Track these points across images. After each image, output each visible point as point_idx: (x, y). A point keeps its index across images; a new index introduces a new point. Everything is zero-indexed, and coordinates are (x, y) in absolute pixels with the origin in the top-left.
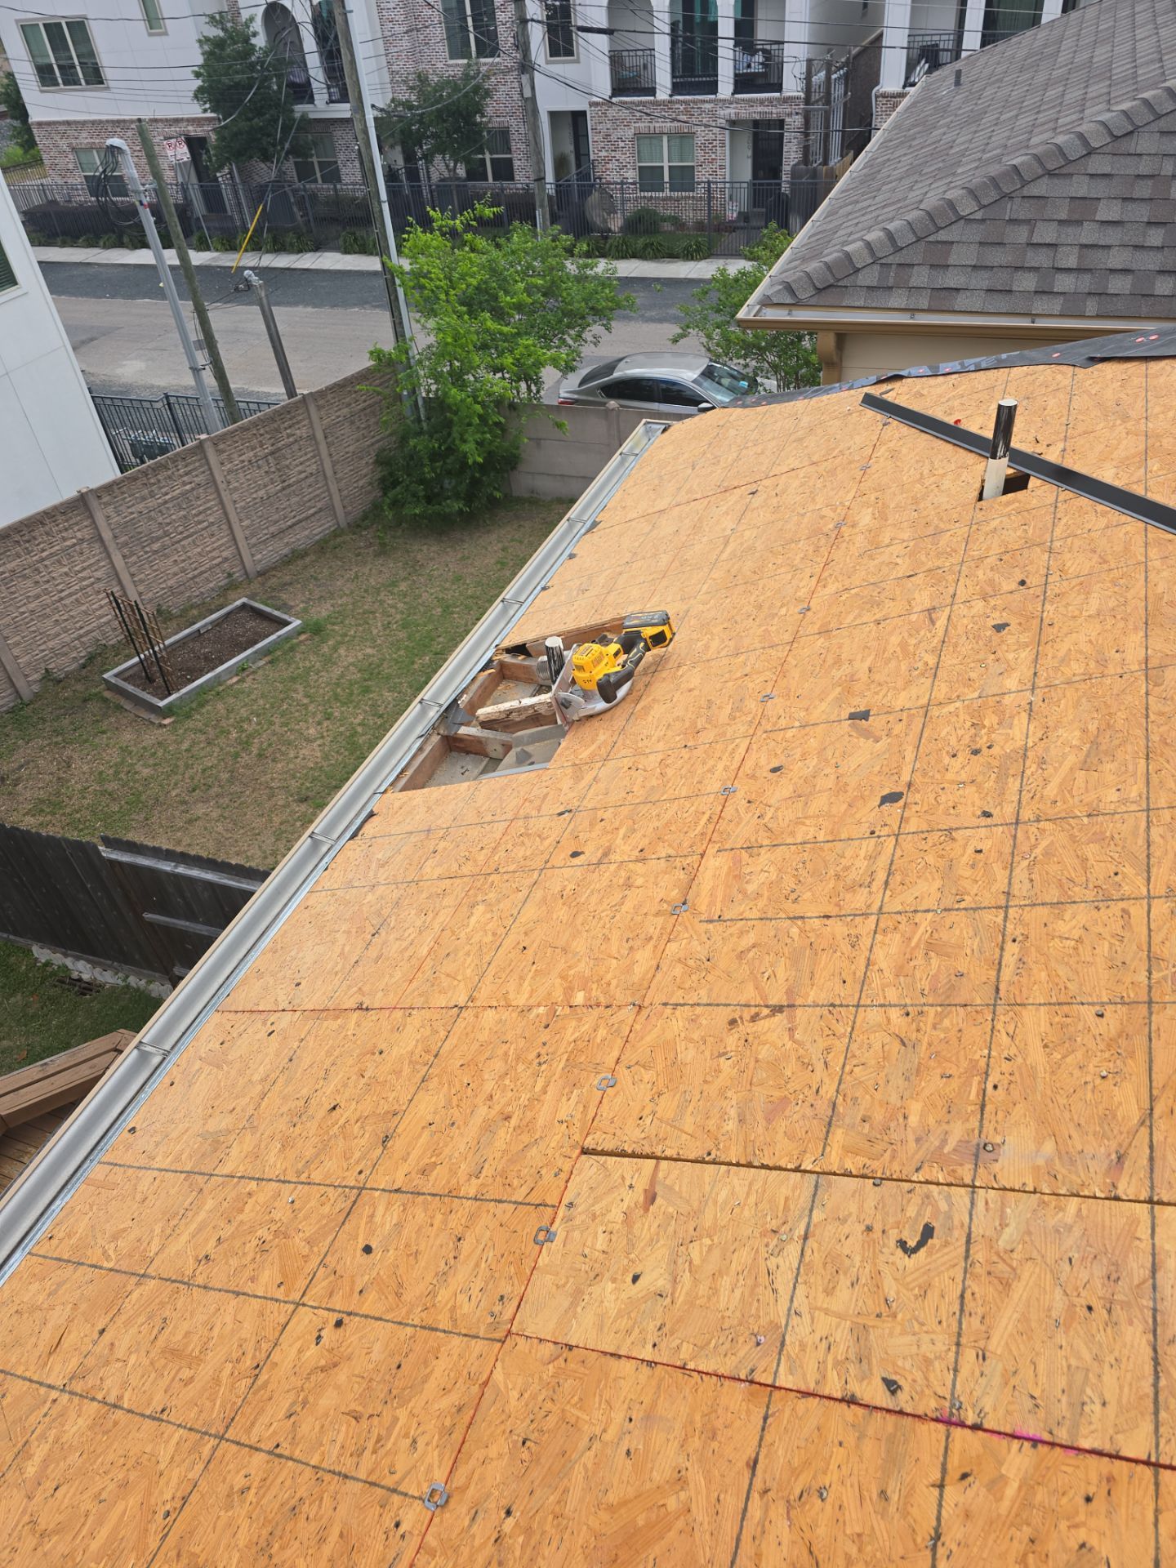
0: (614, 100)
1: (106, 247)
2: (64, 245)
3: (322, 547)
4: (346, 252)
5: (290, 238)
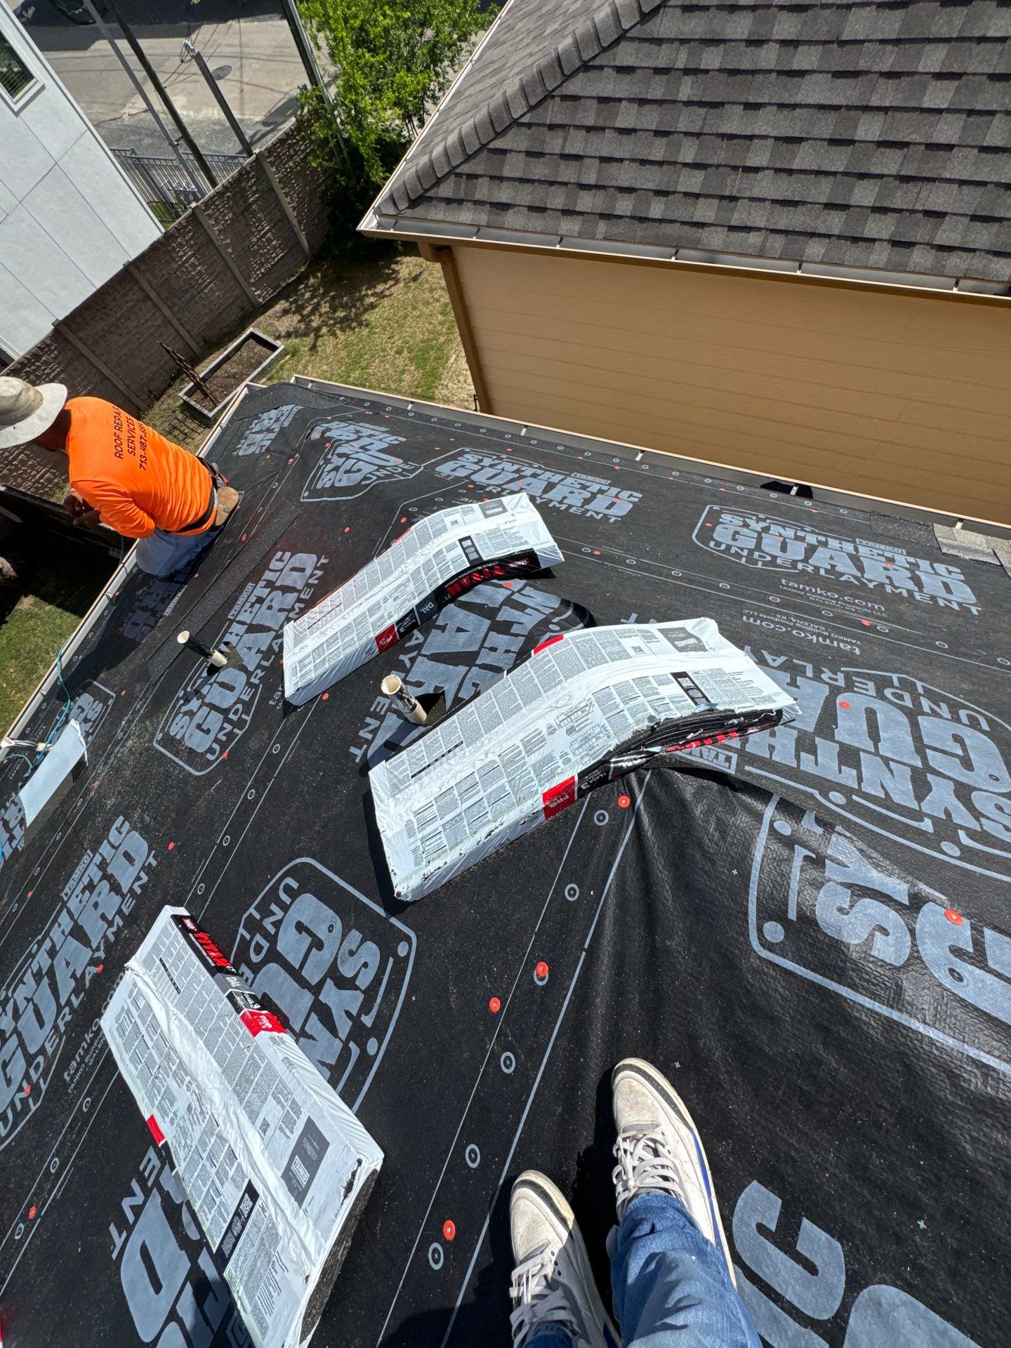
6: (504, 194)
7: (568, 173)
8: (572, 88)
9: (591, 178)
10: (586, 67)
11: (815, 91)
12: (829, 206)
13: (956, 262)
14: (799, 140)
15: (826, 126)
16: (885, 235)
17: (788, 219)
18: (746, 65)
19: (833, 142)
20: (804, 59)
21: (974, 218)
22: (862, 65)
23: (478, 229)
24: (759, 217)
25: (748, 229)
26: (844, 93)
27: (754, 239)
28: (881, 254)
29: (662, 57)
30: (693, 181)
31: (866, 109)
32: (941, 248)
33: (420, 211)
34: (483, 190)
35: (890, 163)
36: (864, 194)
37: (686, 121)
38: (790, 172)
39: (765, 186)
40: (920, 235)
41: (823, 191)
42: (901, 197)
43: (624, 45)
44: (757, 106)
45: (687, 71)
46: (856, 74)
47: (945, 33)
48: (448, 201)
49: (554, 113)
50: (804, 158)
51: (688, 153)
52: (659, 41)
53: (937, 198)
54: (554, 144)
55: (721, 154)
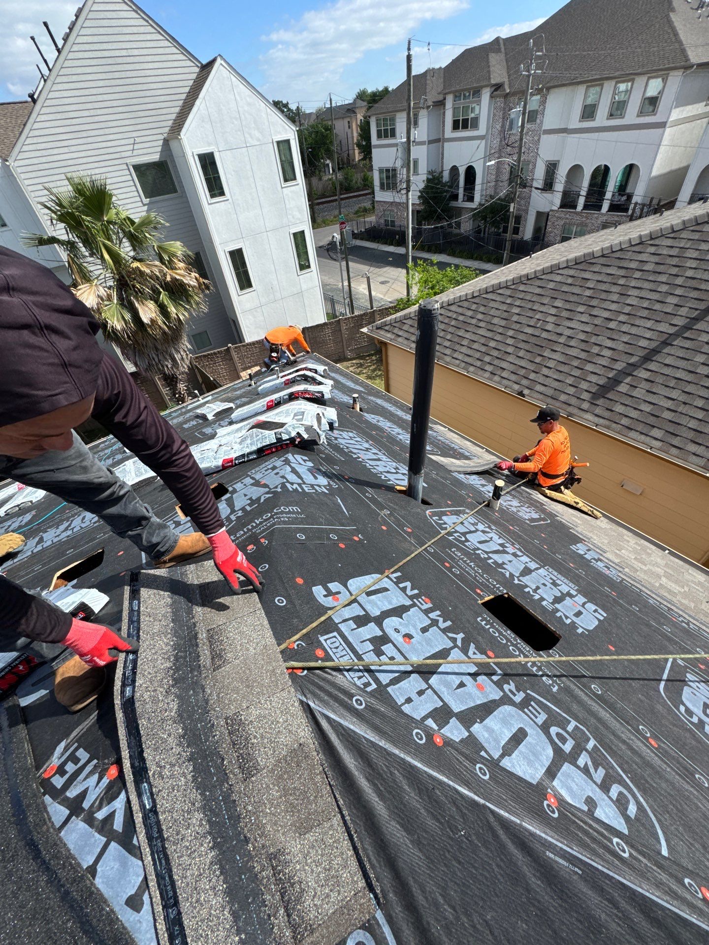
0: (560, 210)
1: (382, 244)
2: (372, 241)
6: (400, 333)
11: (482, 332)
12: (478, 359)
13: (505, 381)
14: (475, 342)
15: (483, 340)
16: (490, 370)
17: (467, 359)
18: (468, 322)
19: (483, 344)
20: (482, 324)
21: (512, 372)
22: (494, 329)
23: (391, 340)
24: (460, 357)
25: (457, 359)
26: (489, 334)
27: (457, 362)
28: (487, 375)
29: (450, 314)
30: (447, 344)
31: (493, 339)
32: (502, 377)
33: (378, 331)
34: (396, 331)
35: (495, 353)
36: (487, 359)
37: (451, 329)
38: (471, 348)
39: (464, 350)
40: (498, 373)
41: (478, 355)
42: (496, 362)
44: (468, 331)
45: (454, 319)
46: (492, 331)
47: (515, 328)
48: (386, 331)
50: (475, 346)
51: (449, 337)
52: (450, 311)
53: (504, 365)
55: (456, 339)
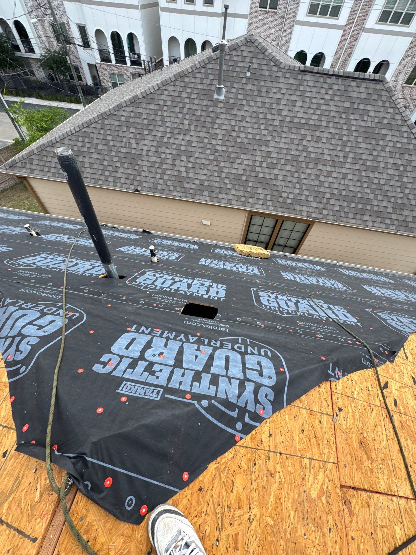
0: (102, 63)
3: (12, 188)
4: (37, 98)
5: (20, 93)
7: (48, 164)
8: (48, 149)
9: (53, 166)
10: (50, 146)
11: (94, 156)
12: (101, 175)
14: (94, 163)
16: (112, 180)
17: (94, 176)
18: (82, 150)
19: (100, 164)
20: (92, 151)
21: (126, 179)
23: (28, 174)
26: (100, 157)
28: (112, 184)
31: (104, 160)
32: (122, 183)
33: (11, 169)
34: (28, 166)
35: (110, 169)
36: (107, 173)
38: (93, 168)
40: (118, 181)
41: (100, 172)
43: (58, 144)
44: (85, 157)
46: (101, 154)
47: (114, 150)
48: (19, 167)
49: (44, 153)
50: (95, 166)
54: (45, 159)
